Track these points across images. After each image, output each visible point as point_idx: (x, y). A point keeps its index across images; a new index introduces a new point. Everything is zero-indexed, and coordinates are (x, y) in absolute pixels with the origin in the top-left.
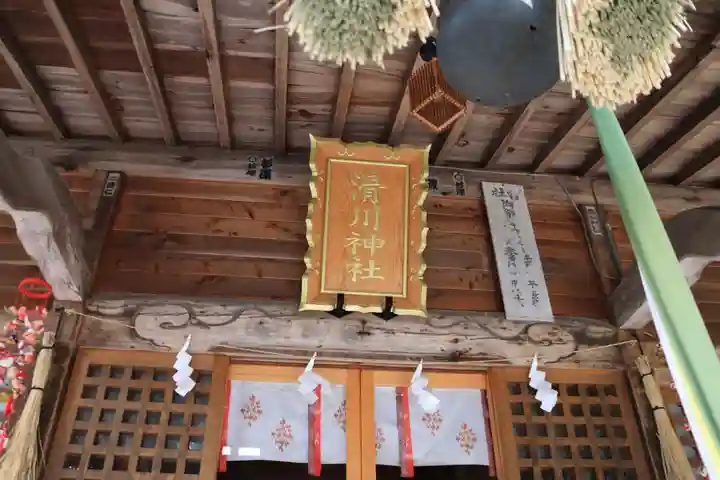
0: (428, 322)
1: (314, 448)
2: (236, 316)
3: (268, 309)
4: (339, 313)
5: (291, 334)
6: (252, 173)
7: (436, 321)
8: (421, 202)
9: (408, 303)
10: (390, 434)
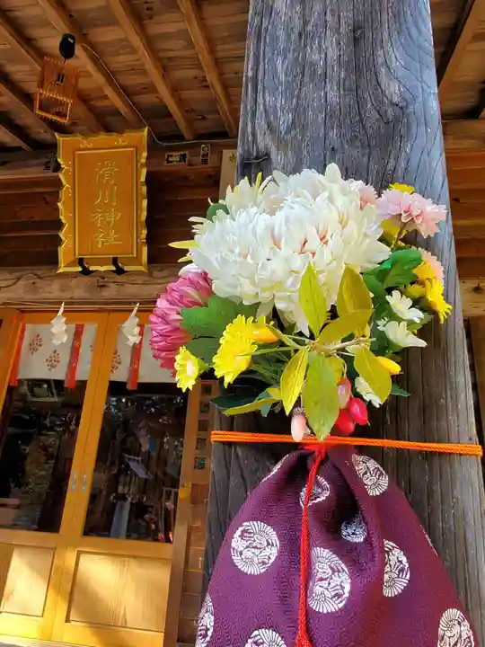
0: (150, 274)
1: (72, 369)
2: (19, 279)
3: (39, 273)
4: (86, 272)
5: (53, 290)
6: (48, 168)
7: (156, 274)
8: (143, 179)
9: (137, 261)
10: (126, 358)
